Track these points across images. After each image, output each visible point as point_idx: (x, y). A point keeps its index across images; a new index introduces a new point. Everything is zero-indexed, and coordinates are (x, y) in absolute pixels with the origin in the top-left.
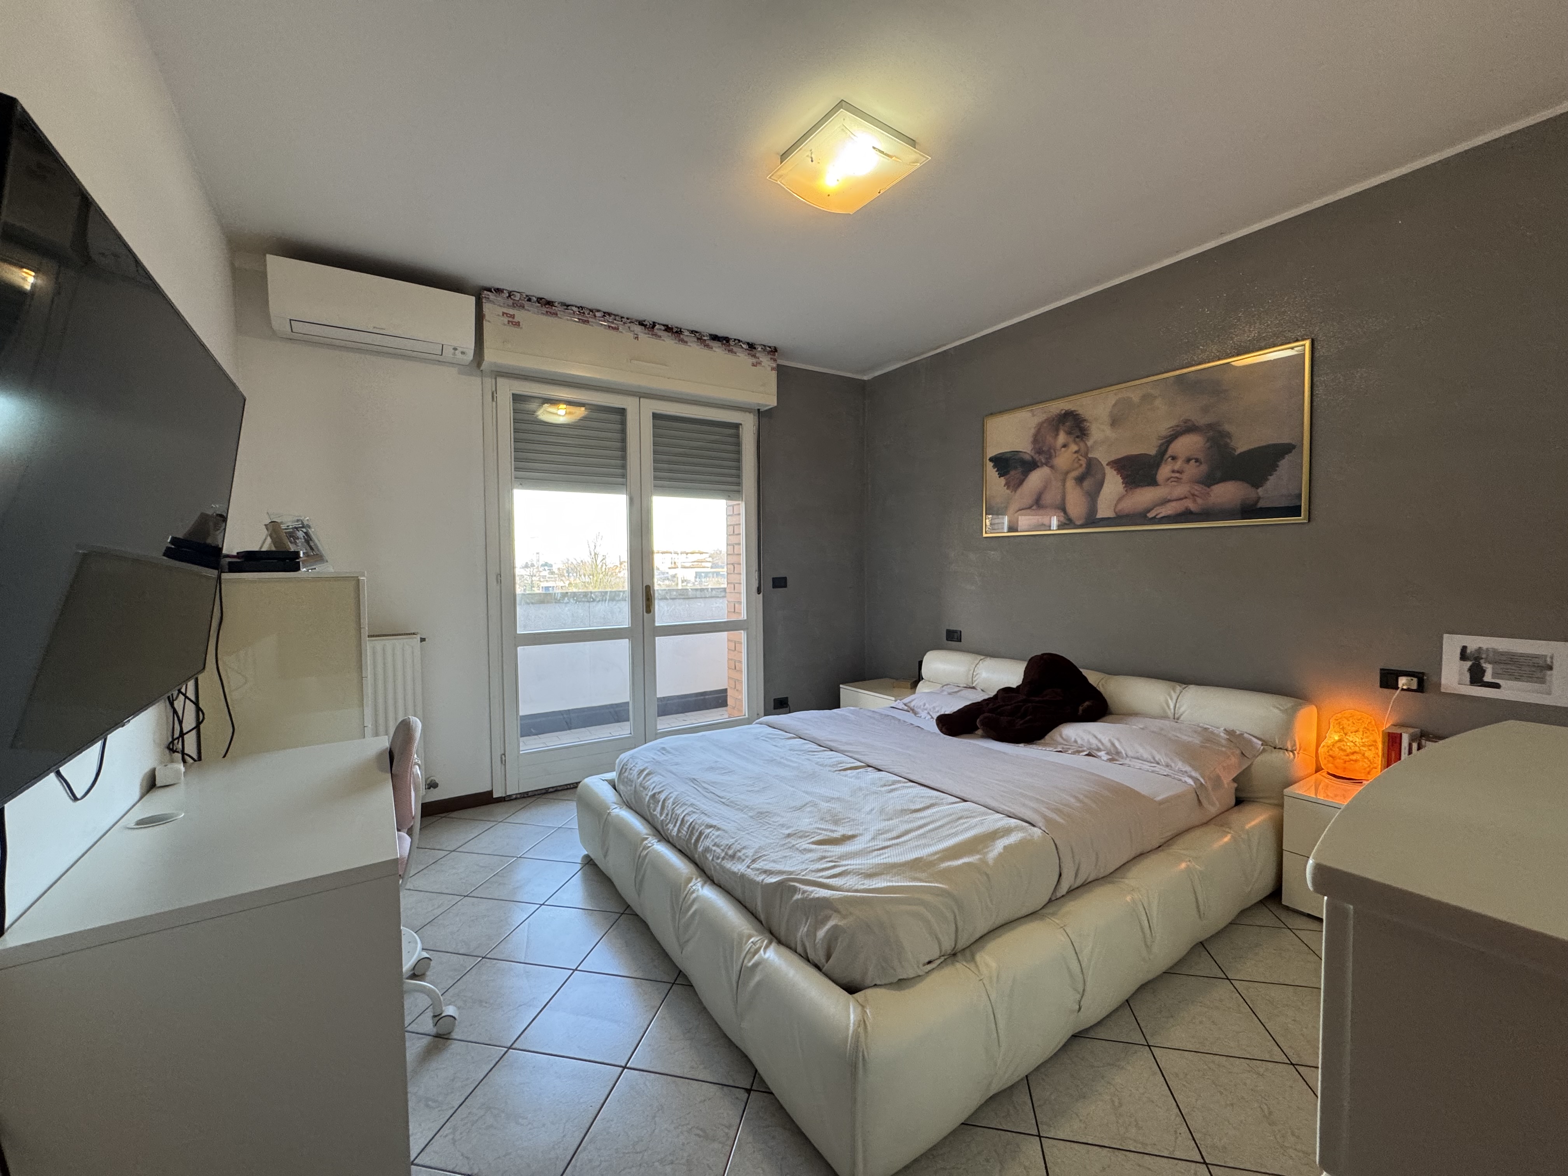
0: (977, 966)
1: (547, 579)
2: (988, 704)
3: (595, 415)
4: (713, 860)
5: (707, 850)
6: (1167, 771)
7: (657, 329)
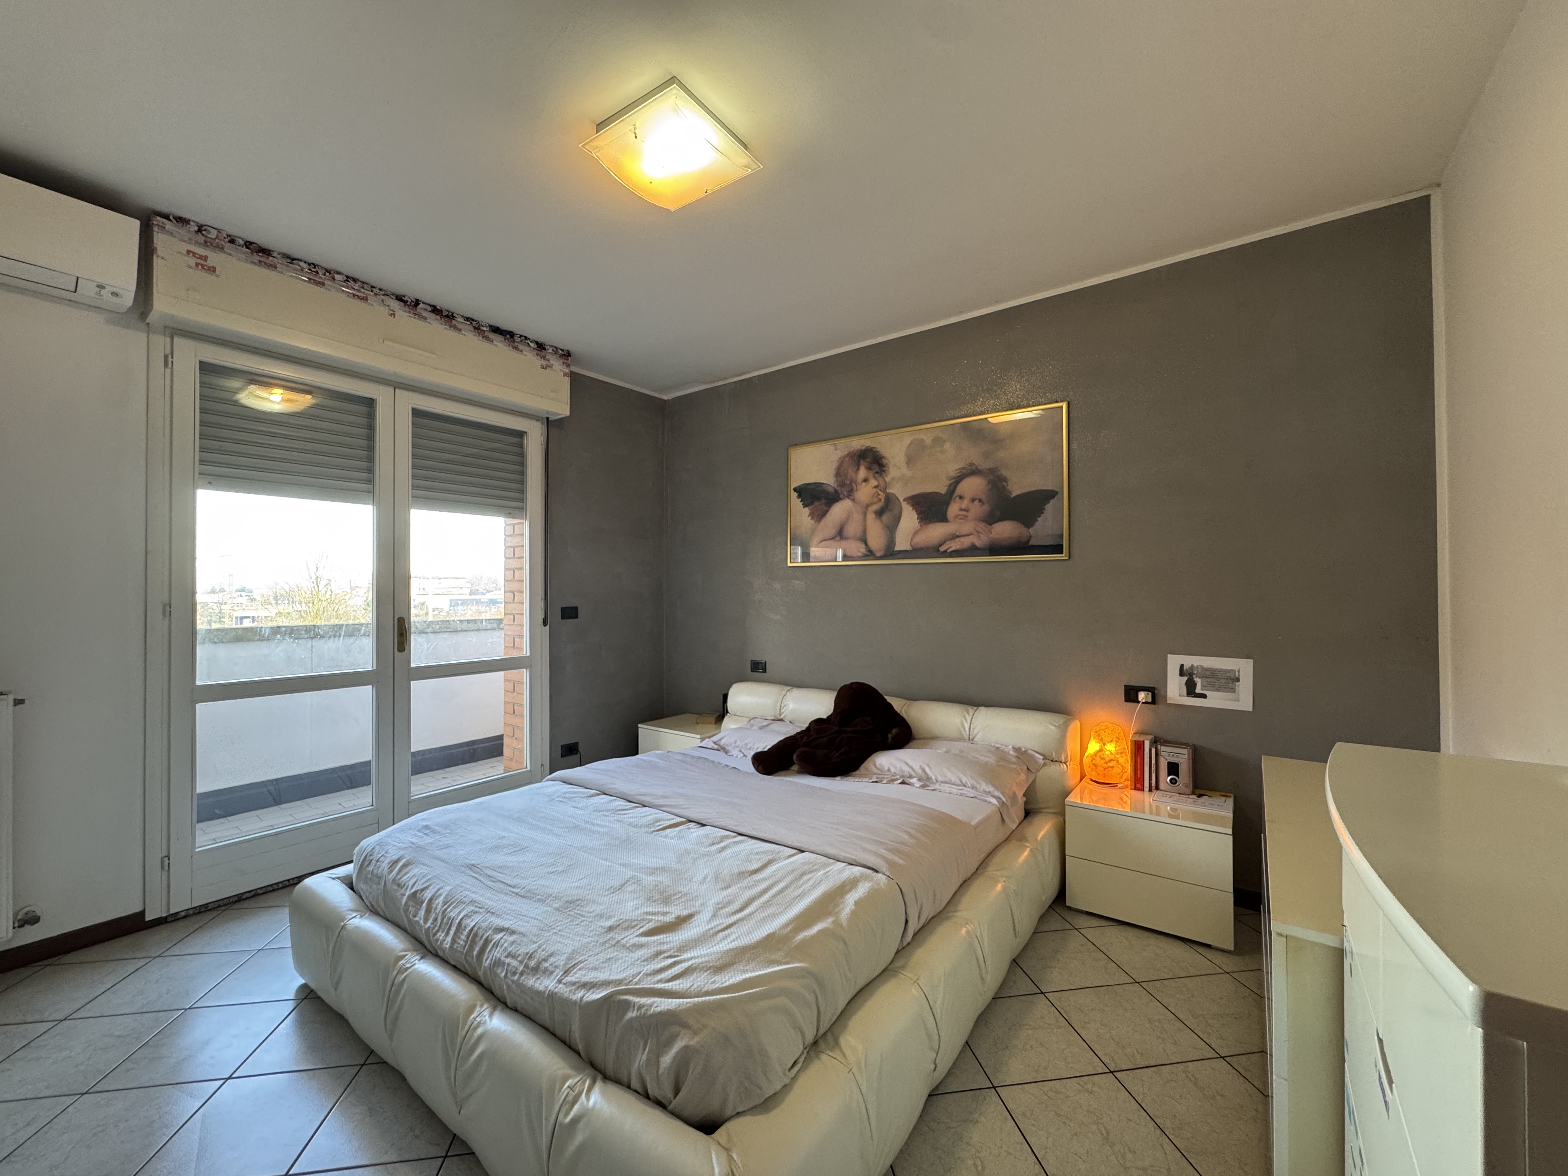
0: (842, 1051)
1: (244, 607)
2: (802, 738)
3: (328, 402)
4: (506, 976)
5: (498, 963)
6: (972, 793)
7: (422, 309)
